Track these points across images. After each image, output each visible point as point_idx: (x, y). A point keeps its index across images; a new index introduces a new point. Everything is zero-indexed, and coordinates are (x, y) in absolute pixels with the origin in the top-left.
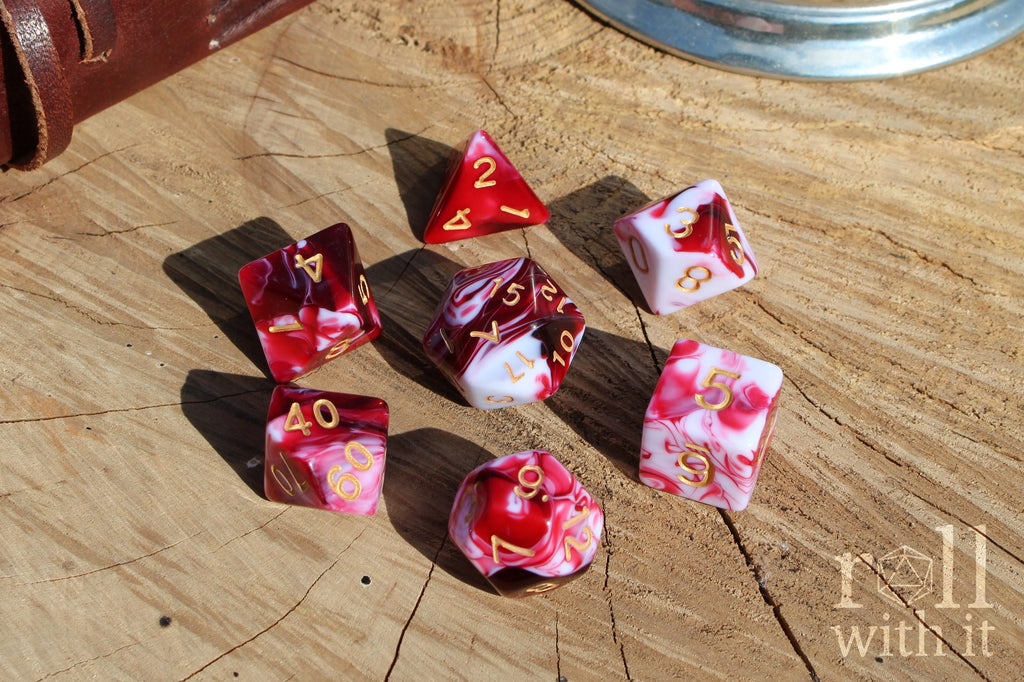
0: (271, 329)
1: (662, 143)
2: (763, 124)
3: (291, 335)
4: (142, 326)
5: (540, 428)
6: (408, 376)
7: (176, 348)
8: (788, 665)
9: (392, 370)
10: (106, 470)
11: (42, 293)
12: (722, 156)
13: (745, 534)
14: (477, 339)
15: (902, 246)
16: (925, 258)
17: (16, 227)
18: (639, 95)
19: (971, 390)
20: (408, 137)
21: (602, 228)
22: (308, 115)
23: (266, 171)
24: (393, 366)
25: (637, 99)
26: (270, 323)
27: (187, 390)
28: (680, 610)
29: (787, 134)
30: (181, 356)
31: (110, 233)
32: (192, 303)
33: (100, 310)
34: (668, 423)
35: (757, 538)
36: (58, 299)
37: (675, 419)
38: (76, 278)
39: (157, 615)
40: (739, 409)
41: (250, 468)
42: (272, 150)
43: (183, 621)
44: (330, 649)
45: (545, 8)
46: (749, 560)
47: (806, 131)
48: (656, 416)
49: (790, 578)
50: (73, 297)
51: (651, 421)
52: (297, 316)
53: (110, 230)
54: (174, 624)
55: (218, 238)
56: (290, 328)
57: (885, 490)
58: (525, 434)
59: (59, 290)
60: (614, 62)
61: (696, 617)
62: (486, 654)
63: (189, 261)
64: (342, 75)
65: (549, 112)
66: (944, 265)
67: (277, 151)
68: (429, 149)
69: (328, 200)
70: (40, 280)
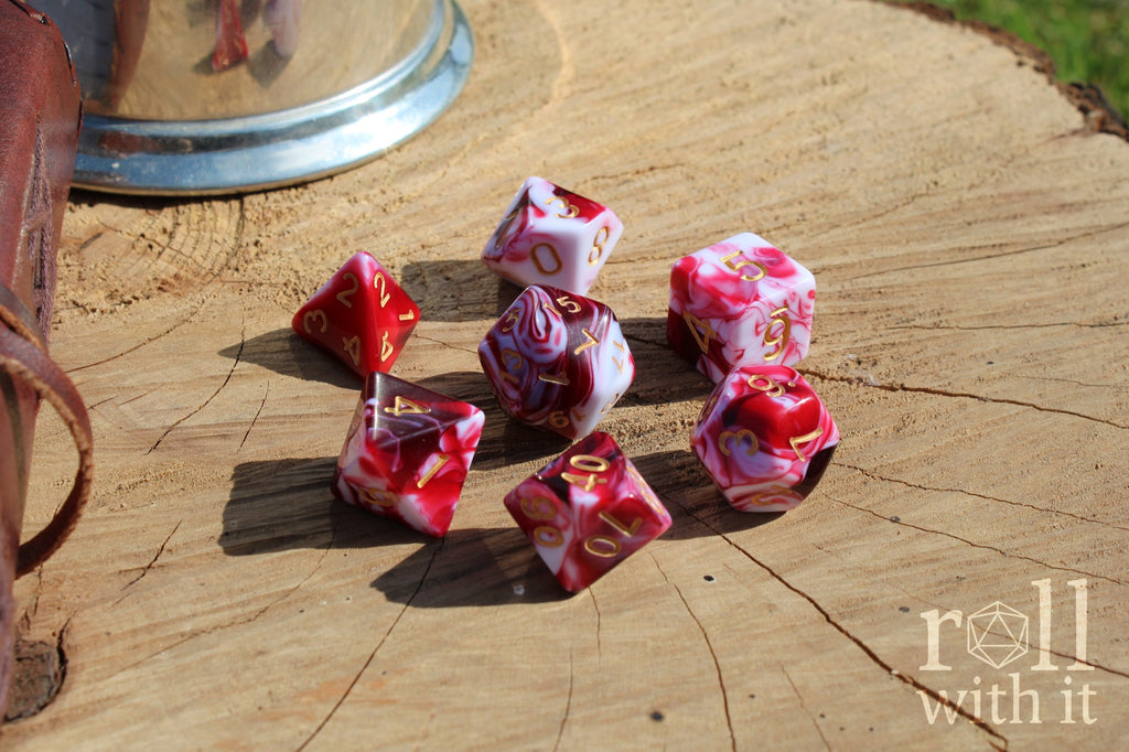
0: (420, 485)
1: (396, 229)
2: (431, 178)
3: (439, 475)
4: (287, 593)
5: (626, 421)
6: (500, 466)
7: (336, 583)
8: (962, 407)
9: (485, 473)
10: (444, 683)
11: (174, 642)
12: (443, 208)
13: (823, 368)
14: (582, 352)
15: (616, 176)
16: (638, 172)
17: (75, 621)
18: (336, 215)
19: (777, 212)
20: (242, 346)
21: (452, 297)
22: (153, 387)
23: (185, 440)
24: (482, 469)
25: (338, 219)
26: (416, 478)
27: (393, 596)
28: (871, 432)
29: (454, 170)
30: (348, 584)
31: (149, 567)
32: (289, 552)
33: (239, 611)
34: (755, 304)
35: (833, 366)
36: (194, 634)
37: (757, 298)
38: (186, 610)
39: (645, 720)
40: (775, 265)
41: (525, 594)
42: (169, 423)
43: (667, 705)
44: (766, 631)
45: (181, 219)
46: (850, 381)
47: (460, 163)
48: (744, 306)
49: (881, 368)
50: (201, 622)
51: (742, 313)
52: (438, 450)
53: (147, 564)
54: (664, 711)
55: (230, 503)
56: (436, 468)
57: (838, 288)
58: (623, 431)
59: (188, 627)
60: (285, 211)
61: (883, 428)
62: (838, 547)
63: (239, 532)
64: (127, 349)
65: (299, 267)
66: (652, 169)
67: (175, 422)
68: (267, 342)
69: (264, 418)
70: (158, 634)
